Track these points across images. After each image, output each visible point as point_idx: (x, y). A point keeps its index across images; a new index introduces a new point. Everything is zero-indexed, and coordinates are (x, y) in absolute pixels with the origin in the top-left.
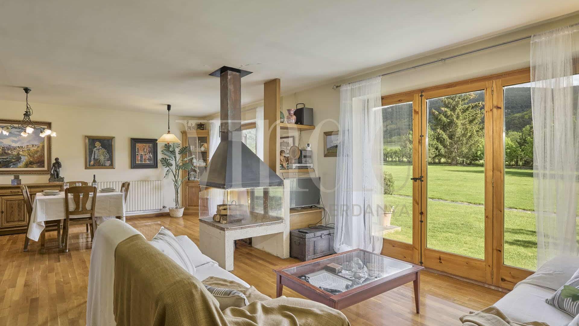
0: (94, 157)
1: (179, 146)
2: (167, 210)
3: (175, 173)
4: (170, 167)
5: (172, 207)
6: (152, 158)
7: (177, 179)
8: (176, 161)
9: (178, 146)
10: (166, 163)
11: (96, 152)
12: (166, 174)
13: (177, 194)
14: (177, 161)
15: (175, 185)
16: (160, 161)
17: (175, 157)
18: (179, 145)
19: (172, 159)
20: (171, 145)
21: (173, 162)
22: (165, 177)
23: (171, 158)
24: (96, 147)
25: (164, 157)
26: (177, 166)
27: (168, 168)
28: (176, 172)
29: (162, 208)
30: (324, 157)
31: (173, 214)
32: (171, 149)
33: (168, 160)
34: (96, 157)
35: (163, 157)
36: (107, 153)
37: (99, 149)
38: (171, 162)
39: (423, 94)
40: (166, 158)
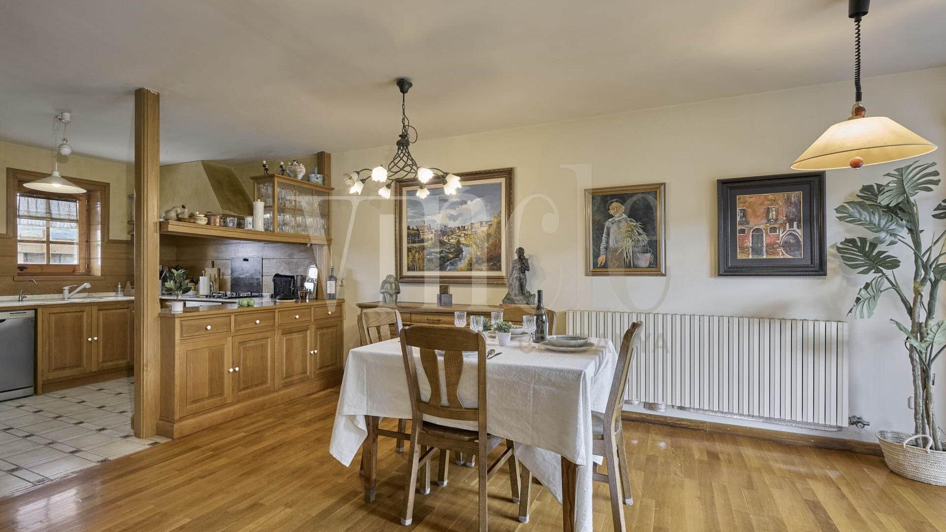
0: (607, 242)
1: (936, 183)
2: (870, 435)
3: (910, 297)
4: (884, 270)
5: (895, 430)
6: (801, 239)
7: (922, 319)
8: (917, 244)
9: (931, 182)
10: (867, 255)
11: (612, 230)
12: (858, 300)
13: (925, 386)
14: (924, 248)
15: (912, 349)
16: (834, 251)
17: (914, 232)
18: (936, 173)
19: (889, 239)
20: (884, 181)
21: (902, 251)
22: (850, 311)
23: (883, 235)
24: (612, 216)
25: (857, 232)
26: (922, 264)
27: (871, 276)
28: (917, 293)
29: (845, 424)
32: (883, 200)
33: (873, 246)
34: (611, 244)
35: (849, 236)
36: (641, 231)
37: (619, 221)
38: (893, 251)
40: (863, 240)
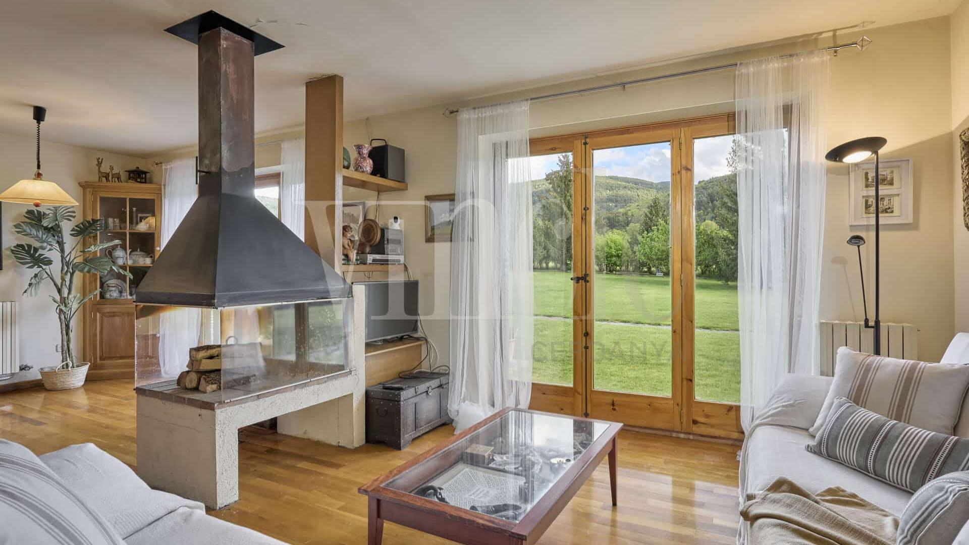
1: (74, 217)
2: (34, 375)
3: (59, 282)
4: (44, 267)
5: (50, 366)
7: (66, 295)
8: (62, 251)
9: (71, 216)
10: (32, 256)
12: (30, 285)
13: (67, 334)
14: (66, 253)
15: (61, 310)
16: (9, 252)
17: (61, 244)
18: (74, 212)
19: (49, 247)
20: (47, 212)
21: (54, 255)
22: (25, 292)
23: (45, 244)
25: (25, 241)
26: (65, 263)
27: (36, 270)
28: (63, 279)
29: (17, 370)
30: (426, 242)
31: (54, 384)
32: (45, 223)
33: (36, 250)
35: (19, 243)
38: (47, 254)
39: (588, 140)
40: (29, 246)
